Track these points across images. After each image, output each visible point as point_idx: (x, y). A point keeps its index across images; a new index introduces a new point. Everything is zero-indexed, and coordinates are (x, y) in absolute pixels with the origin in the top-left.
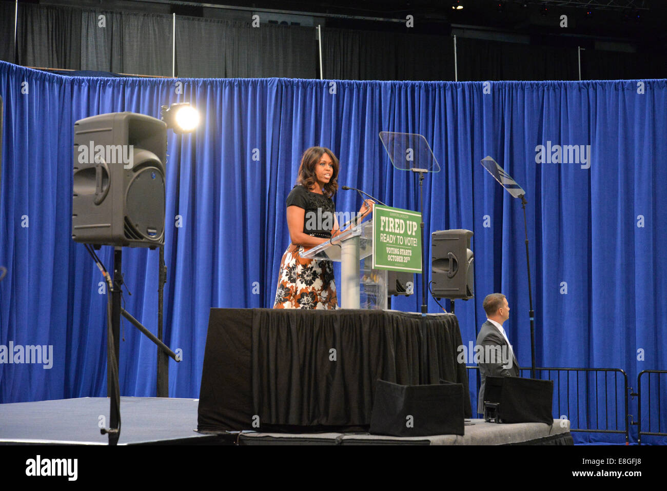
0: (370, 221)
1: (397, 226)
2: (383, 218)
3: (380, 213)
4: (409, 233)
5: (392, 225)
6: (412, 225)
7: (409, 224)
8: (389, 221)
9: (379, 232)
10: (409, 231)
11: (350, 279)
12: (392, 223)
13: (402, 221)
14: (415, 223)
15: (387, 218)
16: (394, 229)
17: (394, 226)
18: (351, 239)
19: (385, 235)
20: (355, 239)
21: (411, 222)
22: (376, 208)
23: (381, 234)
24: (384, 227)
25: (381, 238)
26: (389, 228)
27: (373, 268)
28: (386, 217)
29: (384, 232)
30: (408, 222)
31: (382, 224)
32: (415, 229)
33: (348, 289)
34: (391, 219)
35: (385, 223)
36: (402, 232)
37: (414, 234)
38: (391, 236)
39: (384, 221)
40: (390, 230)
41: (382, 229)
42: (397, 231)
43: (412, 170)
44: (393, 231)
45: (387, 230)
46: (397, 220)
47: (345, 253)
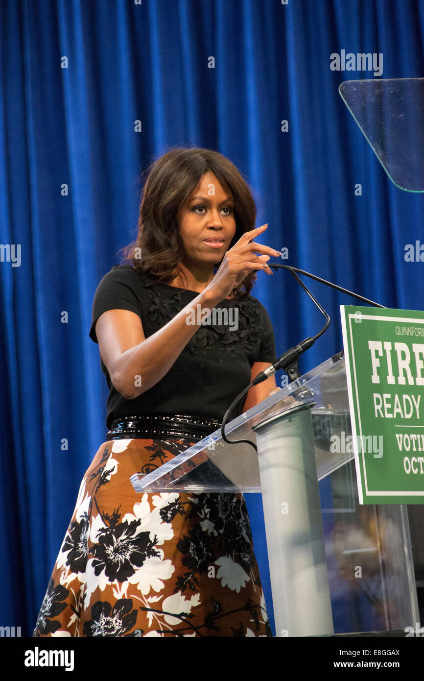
0: (335, 360)
1: (420, 365)
2: (374, 346)
3: (365, 332)
5: (404, 364)
8: (394, 353)
9: (366, 390)
11: (297, 542)
12: (404, 358)
15: (388, 346)
16: (414, 375)
17: (413, 365)
18: (286, 421)
19: (387, 396)
20: (296, 419)
22: (352, 316)
23: (376, 395)
24: (383, 372)
25: (377, 407)
26: (396, 373)
27: (361, 502)
28: (383, 341)
29: (382, 388)
31: (376, 363)
33: (291, 573)
34: (401, 347)
35: (383, 360)
38: (405, 397)
39: (381, 354)
40: (402, 381)
41: (376, 379)
44: (411, 383)
45: (391, 380)
46: (419, 348)
47: (269, 466)
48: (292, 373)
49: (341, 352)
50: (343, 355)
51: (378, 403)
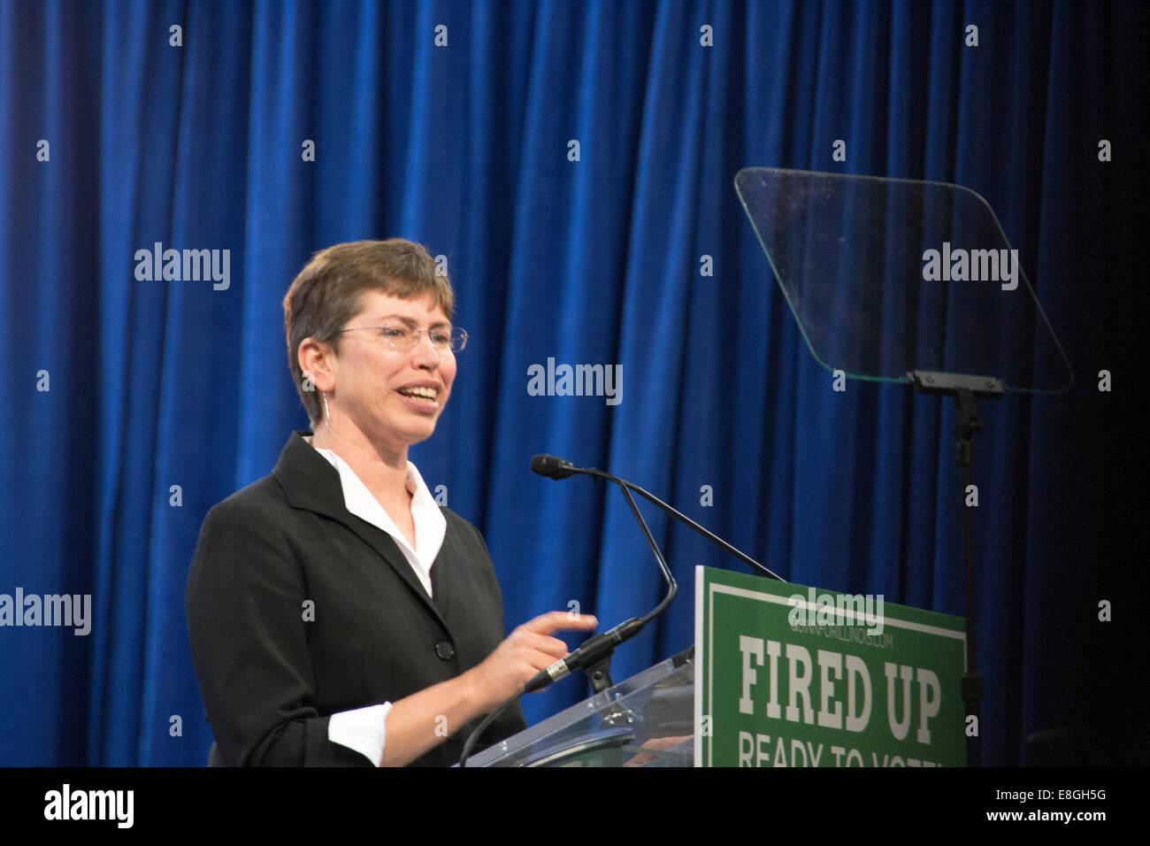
0: (678, 662)
1: (827, 689)
2: (750, 645)
3: (734, 619)
4: (900, 731)
5: (799, 685)
6: (915, 686)
7: (899, 683)
8: (783, 662)
9: (728, 723)
10: (900, 719)
12: (800, 673)
13: (856, 664)
14: (927, 677)
15: (774, 648)
16: (816, 706)
17: (815, 688)
19: (764, 738)
21: (907, 672)
22: (715, 587)
23: (744, 735)
24: (760, 693)
25: (744, 758)
26: (783, 701)
28: (766, 638)
29: (756, 722)
30: (890, 670)
31: (749, 677)
32: (930, 710)
34: (797, 653)
35: (763, 673)
36: (857, 724)
37: (924, 736)
38: (796, 744)
39: (760, 662)
40: (793, 715)
41: (746, 706)
42: (829, 720)
43: (918, 380)
44: (809, 720)
45: (773, 711)
46: (828, 659)
48: (598, 678)
49: (689, 650)
50: (692, 655)
51: (746, 750)
